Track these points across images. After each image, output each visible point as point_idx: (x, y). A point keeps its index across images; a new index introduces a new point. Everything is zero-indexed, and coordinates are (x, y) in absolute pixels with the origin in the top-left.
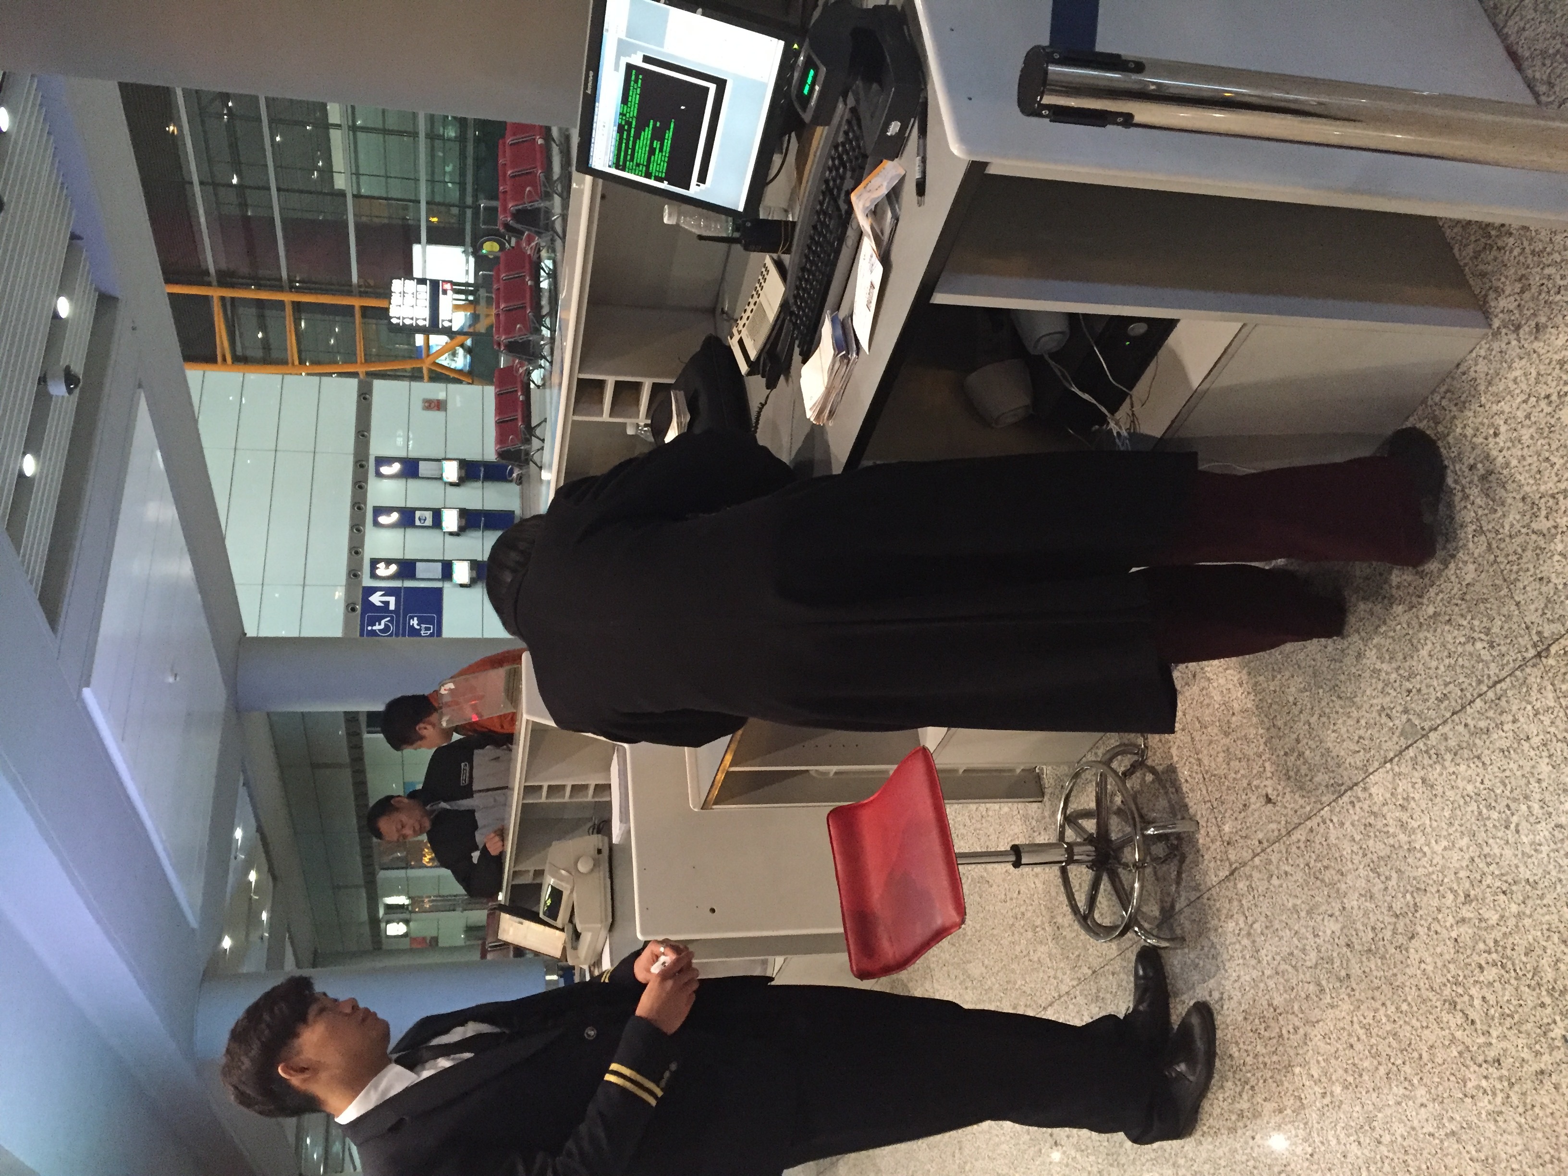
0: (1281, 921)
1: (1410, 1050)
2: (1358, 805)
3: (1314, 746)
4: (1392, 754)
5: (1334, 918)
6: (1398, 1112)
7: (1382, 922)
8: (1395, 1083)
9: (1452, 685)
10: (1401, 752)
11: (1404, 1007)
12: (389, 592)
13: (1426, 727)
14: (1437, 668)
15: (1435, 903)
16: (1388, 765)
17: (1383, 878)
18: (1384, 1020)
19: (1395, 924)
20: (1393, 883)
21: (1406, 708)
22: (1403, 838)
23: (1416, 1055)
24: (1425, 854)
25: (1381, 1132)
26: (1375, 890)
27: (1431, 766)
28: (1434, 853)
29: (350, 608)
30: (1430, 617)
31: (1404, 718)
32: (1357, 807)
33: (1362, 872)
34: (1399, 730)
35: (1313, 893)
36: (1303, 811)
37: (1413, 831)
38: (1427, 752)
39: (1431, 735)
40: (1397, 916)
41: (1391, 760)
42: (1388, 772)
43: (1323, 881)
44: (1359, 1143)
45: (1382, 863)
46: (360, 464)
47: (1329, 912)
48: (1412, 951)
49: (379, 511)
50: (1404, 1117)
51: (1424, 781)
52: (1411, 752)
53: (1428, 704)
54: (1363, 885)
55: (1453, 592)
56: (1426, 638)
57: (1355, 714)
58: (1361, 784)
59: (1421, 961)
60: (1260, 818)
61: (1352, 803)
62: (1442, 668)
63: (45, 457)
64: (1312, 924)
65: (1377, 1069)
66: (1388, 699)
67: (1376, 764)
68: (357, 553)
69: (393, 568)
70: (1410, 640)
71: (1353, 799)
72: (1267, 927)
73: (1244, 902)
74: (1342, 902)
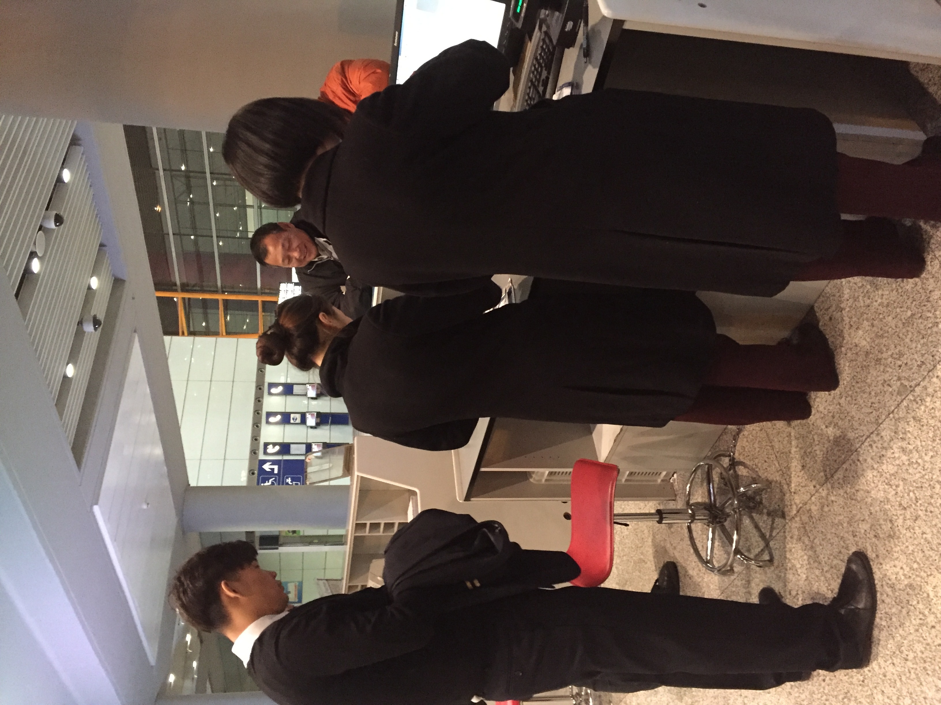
0: (832, 533)
1: (921, 593)
2: (874, 446)
3: (843, 417)
4: (893, 408)
5: (865, 522)
6: (917, 636)
7: (896, 515)
8: (913, 617)
9: (926, 355)
10: (898, 405)
11: (915, 566)
12: (274, 462)
13: (913, 385)
14: (916, 348)
15: (929, 493)
16: (891, 416)
17: (894, 487)
18: (903, 578)
19: (904, 514)
20: (901, 488)
21: (899, 377)
22: (904, 458)
23: (925, 595)
24: (919, 464)
25: (907, 653)
26: (890, 496)
27: (918, 408)
28: (925, 461)
29: (251, 472)
30: (909, 318)
31: (899, 383)
32: (874, 448)
33: (881, 487)
34: (896, 392)
35: (850, 509)
36: (840, 459)
37: (911, 451)
38: (915, 400)
39: (916, 389)
40: (905, 509)
41: (893, 412)
42: (891, 420)
43: (856, 500)
44: (893, 664)
45: (893, 477)
46: (259, 388)
47: (862, 519)
48: (917, 528)
49: (269, 414)
50: (921, 639)
51: (914, 418)
52: (905, 403)
53: (913, 371)
54: (882, 495)
55: (922, 298)
56: (908, 331)
57: (868, 390)
58: (876, 432)
59: (923, 533)
60: (814, 471)
61: (871, 446)
62: (919, 346)
63: (79, 367)
64: (851, 529)
65: (901, 611)
66: (888, 375)
67: (884, 417)
68: (256, 440)
69: (277, 448)
70: (898, 336)
71: (871, 443)
72: (823, 540)
73: (807, 528)
74: (870, 510)
